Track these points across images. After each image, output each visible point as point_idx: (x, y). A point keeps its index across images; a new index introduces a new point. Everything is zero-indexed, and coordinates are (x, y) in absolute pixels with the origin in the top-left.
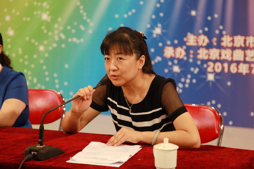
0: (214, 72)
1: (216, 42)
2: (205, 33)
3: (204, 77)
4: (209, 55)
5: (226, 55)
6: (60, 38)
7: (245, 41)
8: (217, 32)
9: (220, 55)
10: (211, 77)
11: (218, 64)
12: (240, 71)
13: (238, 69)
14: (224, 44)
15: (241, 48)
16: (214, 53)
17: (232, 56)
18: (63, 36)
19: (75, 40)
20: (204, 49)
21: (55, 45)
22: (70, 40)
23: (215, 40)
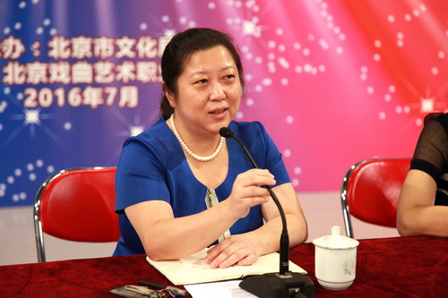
0: (38, 107)
1: (39, 49)
2: (15, 34)
3: (18, 117)
4: (27, 76)
5: (60, 73)
7: (93, 46)
8: (40, 31)
9: (48, 75)
10: (32, 117)
11: (46, 92)
12: (87, 101)
13: (83, 98)
14: (54, 53)
15: (85, 59)
16: (36, 72)
17: (71, 74)
20: (16, 65)
23: (36, 45)
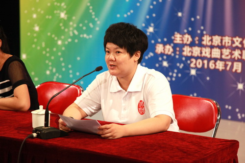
0: (196, 68)
1: (198, 40)
2: (189, 33)
3: (188, 71)
4: (192, 53)
5: (206, 52)
6: (74, 33)
7: (222, 40)
8: (199, 32)
9: (201, 53)
10: (193, 72)
11: (200, 61)
12: (217, 67)
13: (216, 65)
14: (204, 43)
15: (218, 47)
16: (196, 51)
17: (211, 53)
18: (76, 33)
19: (85, 36)
20: (188, 47)
21: (70, 40)
22: (81, 36)
23: (197, 38)
